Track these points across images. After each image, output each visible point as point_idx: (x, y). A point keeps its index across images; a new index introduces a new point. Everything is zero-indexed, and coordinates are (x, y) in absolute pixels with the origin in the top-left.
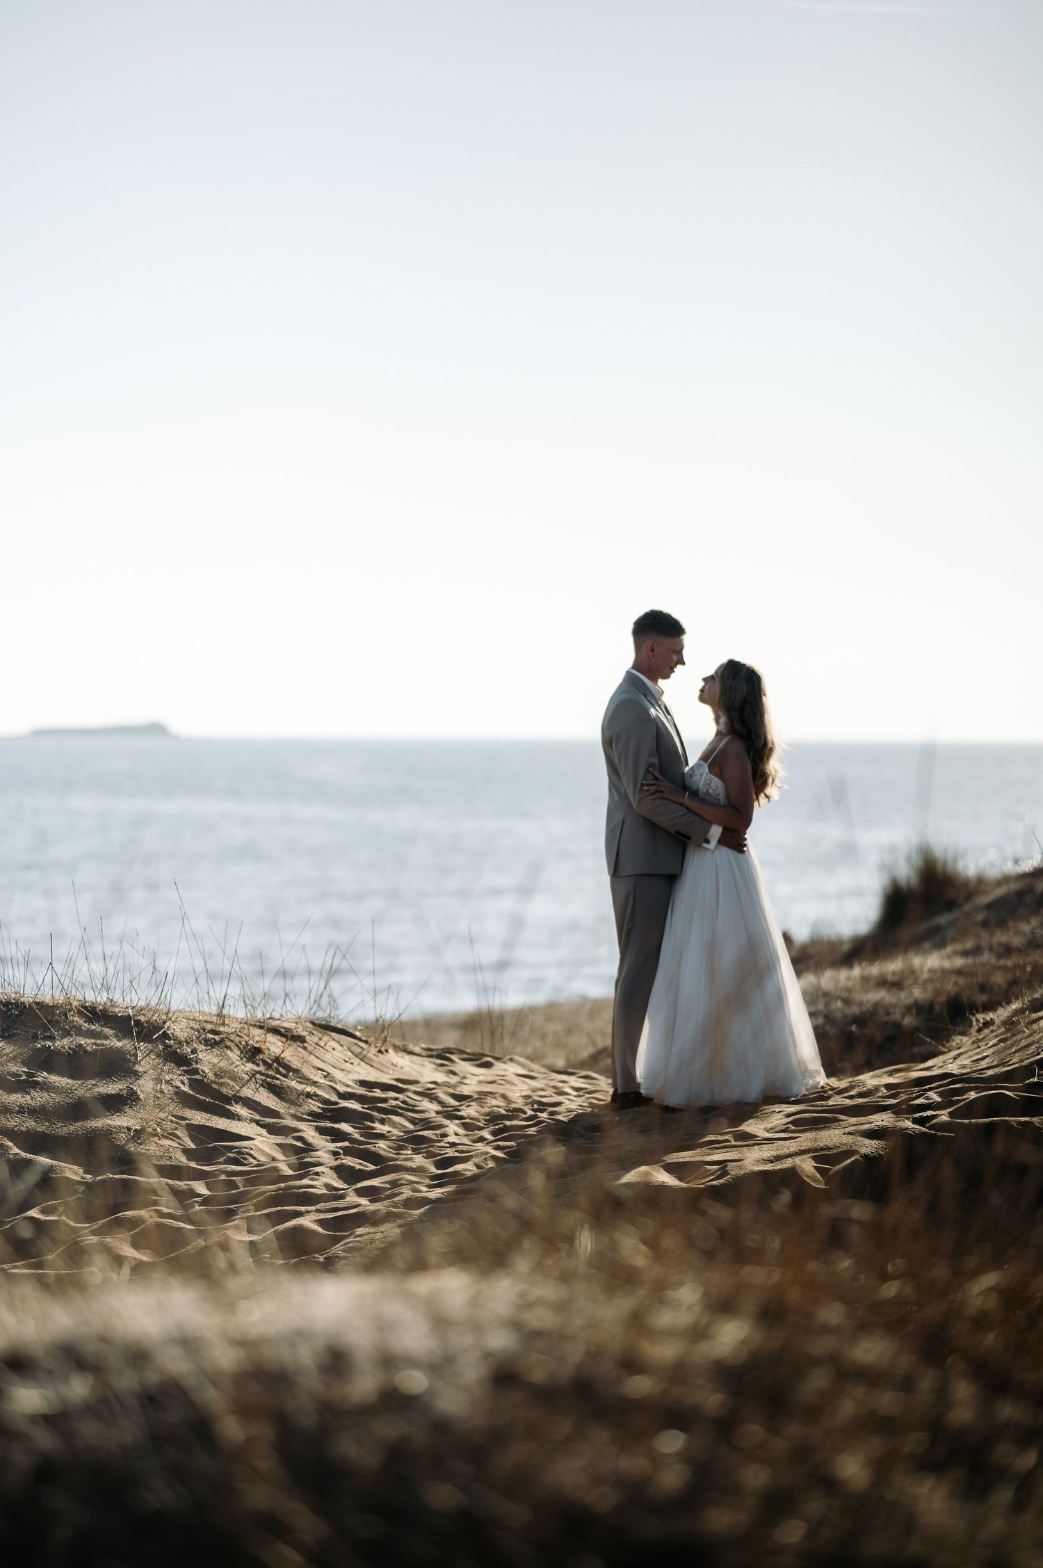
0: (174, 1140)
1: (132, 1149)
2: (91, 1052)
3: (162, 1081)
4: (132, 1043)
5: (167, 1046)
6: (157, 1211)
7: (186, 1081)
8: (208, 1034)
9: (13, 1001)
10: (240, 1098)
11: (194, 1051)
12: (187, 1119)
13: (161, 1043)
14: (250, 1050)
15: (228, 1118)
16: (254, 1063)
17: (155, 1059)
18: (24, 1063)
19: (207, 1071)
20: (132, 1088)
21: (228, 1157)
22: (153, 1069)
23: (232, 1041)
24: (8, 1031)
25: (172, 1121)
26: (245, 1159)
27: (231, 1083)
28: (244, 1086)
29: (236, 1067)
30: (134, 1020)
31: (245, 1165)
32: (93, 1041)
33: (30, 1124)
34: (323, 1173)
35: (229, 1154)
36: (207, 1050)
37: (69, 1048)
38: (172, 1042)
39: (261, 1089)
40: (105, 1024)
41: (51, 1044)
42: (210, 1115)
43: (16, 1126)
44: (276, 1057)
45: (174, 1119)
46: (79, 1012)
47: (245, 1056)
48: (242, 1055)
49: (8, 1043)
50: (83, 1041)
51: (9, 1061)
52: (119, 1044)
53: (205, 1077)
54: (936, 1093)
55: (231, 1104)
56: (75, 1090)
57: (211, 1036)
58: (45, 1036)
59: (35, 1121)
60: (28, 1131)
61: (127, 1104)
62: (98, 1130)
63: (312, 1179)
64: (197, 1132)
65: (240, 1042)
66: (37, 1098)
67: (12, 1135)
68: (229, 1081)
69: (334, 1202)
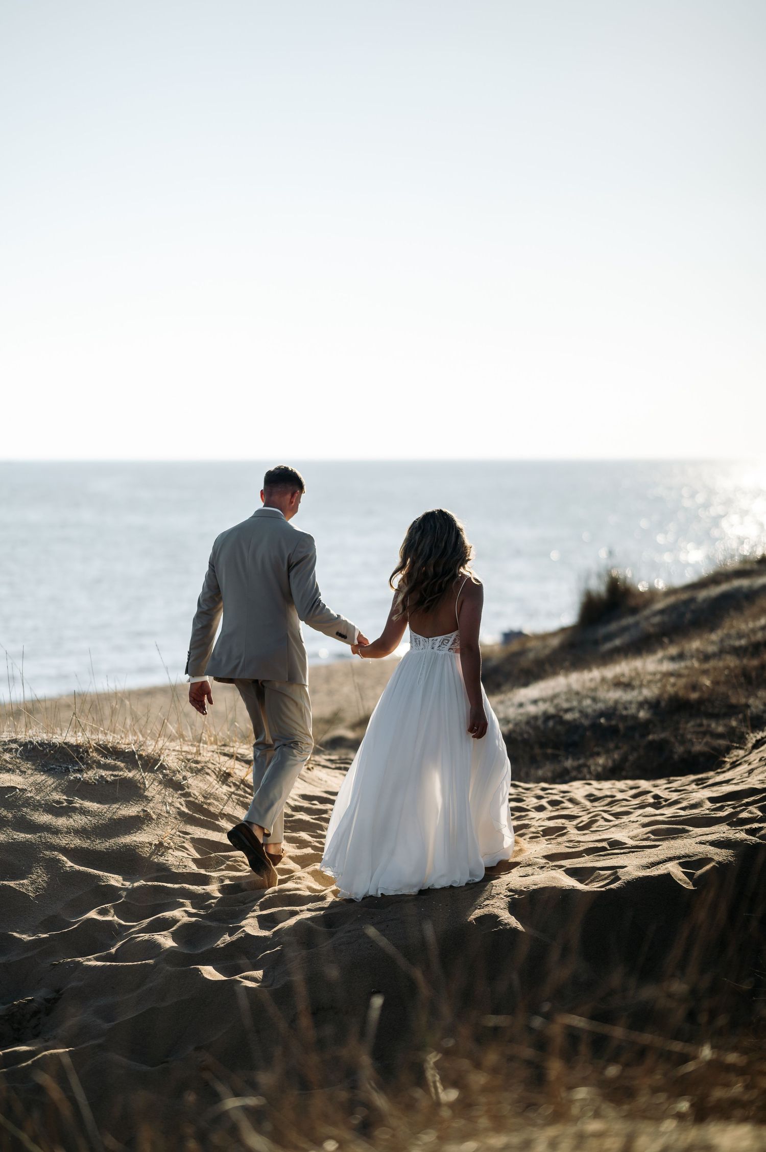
0: (184, 851)
1: (155, 860)
2: (110, 782)
3: (166, 803)
4: (139, 774)
5: (165, 775)
6: (186, 912)
7: (183, 803)
8: (192, 764)
9: (46, 742)
10: (224, 814)
11: (185, 778)
12: (190, 834)
13: (160, 773)
14: (223, 775)
15: (219, 831)
16: (227, 785)
17: (158, 785)
18: (64, 792)
19: (197, 794)
20: (146, 811)
21: (227, 864)
22: (158, 794)
23: (209, 768)
24: (46, 766)
25: (179, 836)
26: (240, 866)
27: (216, 803)
28: (225, 805)
29: (216, 790)
30: (138, 755)
31: (241, 871)
32: (111, 773)
33: (77, 842)
34: (304, 877)
35: (228, 863)
36: (193, 776)
37: (95, 779)
38: (168, 771)
39: (238, 807)
40: (117, 758)
41: (80, 776)
42: (206, 830)
43: (67, 844)
44: (241, 779)
45: (181, 834)
46: (96, 750)
47: (220, 780)
48: (218, 780)
49: (49, 776)
50: (103, 773)
51: (52, 791)
52: (130, 775)
53: (196, 799)
54: (756, 808)
55: (218, 820)
56: (105, 813)
57: (194, 765)
58: (74, 770)
59: (80, 839)
60: (76, 848)
61: (144, 823)
62: (128, 845)
63: (296, 883)
64: (199, 843)
65: (215, 769)
66: (78, 821)
67: (65, 851)
68: (214, 802)
69: (319, 903)
